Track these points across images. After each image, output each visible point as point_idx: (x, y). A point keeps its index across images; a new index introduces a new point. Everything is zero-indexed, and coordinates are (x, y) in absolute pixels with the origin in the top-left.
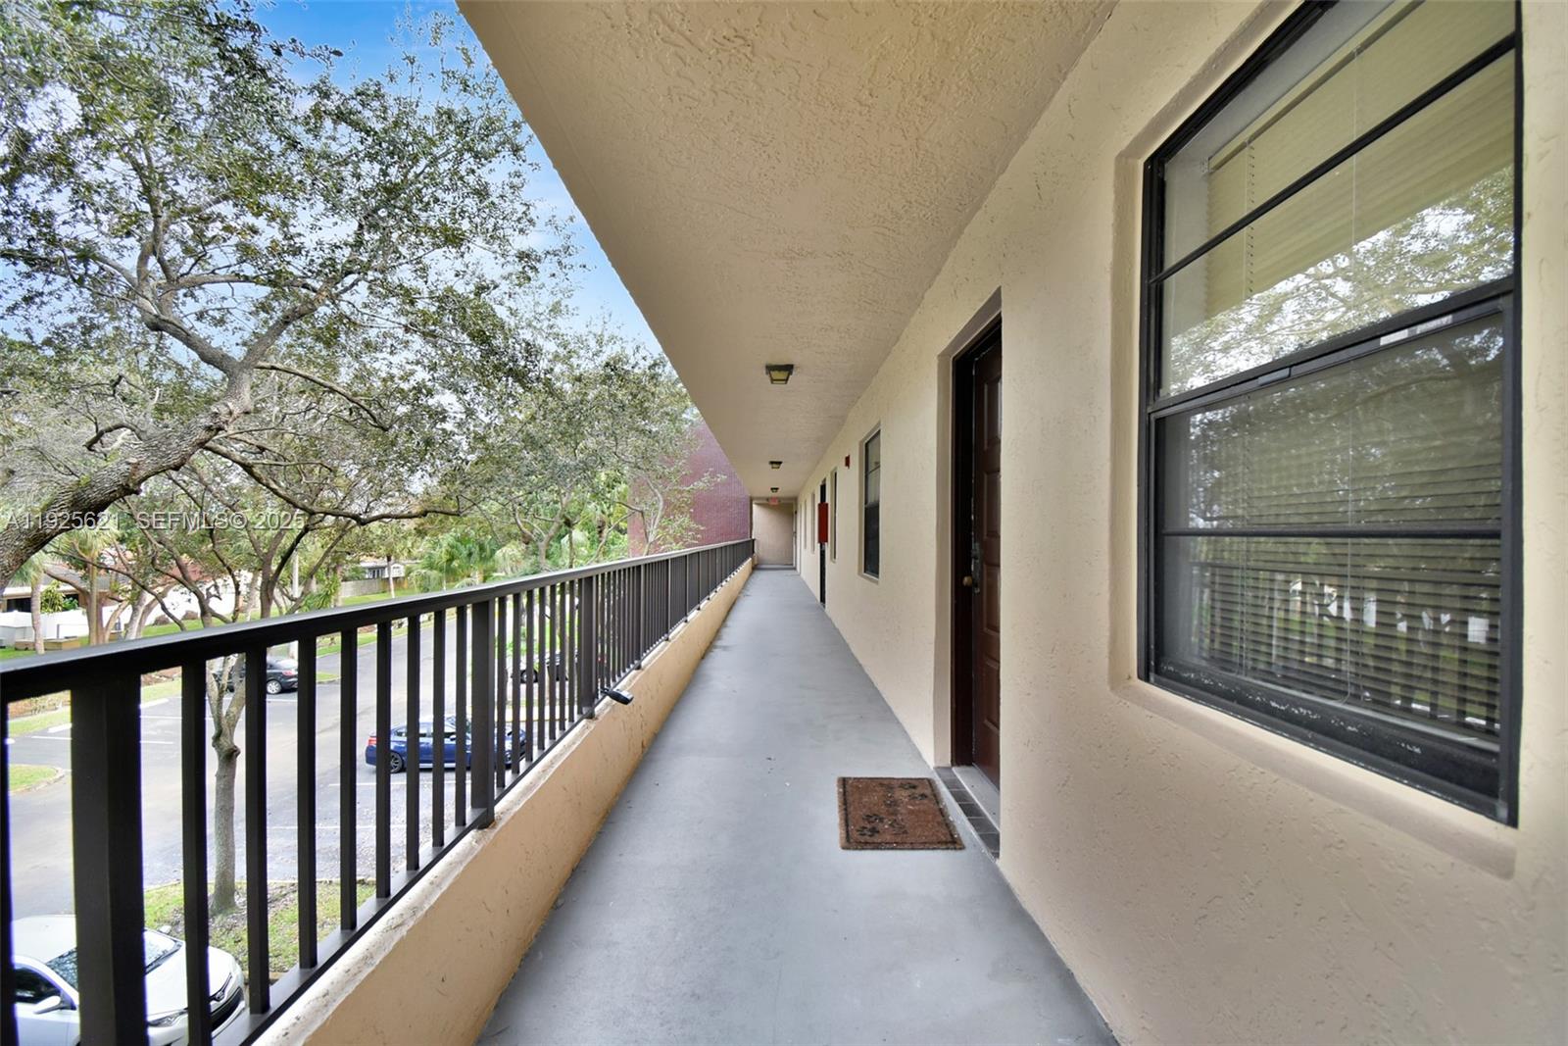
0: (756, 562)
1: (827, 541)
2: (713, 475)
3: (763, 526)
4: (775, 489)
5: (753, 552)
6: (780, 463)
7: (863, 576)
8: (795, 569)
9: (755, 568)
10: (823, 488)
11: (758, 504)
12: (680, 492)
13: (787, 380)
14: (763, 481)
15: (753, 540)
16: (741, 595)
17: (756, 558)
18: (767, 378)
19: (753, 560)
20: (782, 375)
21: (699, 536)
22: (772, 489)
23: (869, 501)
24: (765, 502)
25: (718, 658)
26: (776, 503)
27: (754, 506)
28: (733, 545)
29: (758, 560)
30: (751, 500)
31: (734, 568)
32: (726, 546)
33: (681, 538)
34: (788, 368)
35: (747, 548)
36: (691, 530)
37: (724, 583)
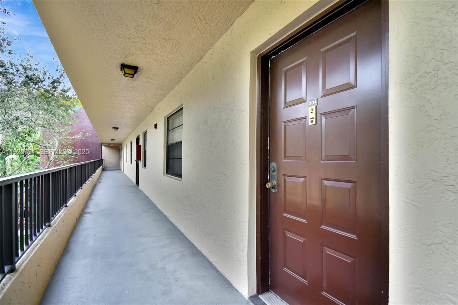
0: (103, 168)
1: (140, 160)
2: (85, 133)
3: (107, 154)
4: (113, 140)
5: (102, 164)
6: (118, 128)
7: (166, 176)
8: (121, 170)
9: (103, 170)
10: (138, 140)
11: (105, 146)
12: (68, 139)
13: (133, 75)
14: (108, 136)
15: (102, 159)
16: (98, 182)
17: (103, 166)
18: (122, 73)
19: (102, 167)
20: (131, 72)
21: (77, 158)
22: (112, 140)
23: (169, 143)
24: (108, 145)
25: (87, 218)
26: (113, 146)
27: (103, 146)
28: (94, 162)
29: (104, 167)
30: (102, 144)
31: (95, 171)
32: (91, 162)
33: (68, 159)
34: (135, 69)
35: (100, 162)
36: (73, 155)
37: (90, 179)
